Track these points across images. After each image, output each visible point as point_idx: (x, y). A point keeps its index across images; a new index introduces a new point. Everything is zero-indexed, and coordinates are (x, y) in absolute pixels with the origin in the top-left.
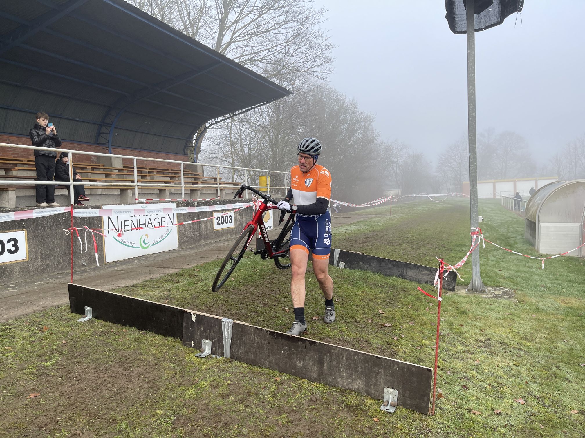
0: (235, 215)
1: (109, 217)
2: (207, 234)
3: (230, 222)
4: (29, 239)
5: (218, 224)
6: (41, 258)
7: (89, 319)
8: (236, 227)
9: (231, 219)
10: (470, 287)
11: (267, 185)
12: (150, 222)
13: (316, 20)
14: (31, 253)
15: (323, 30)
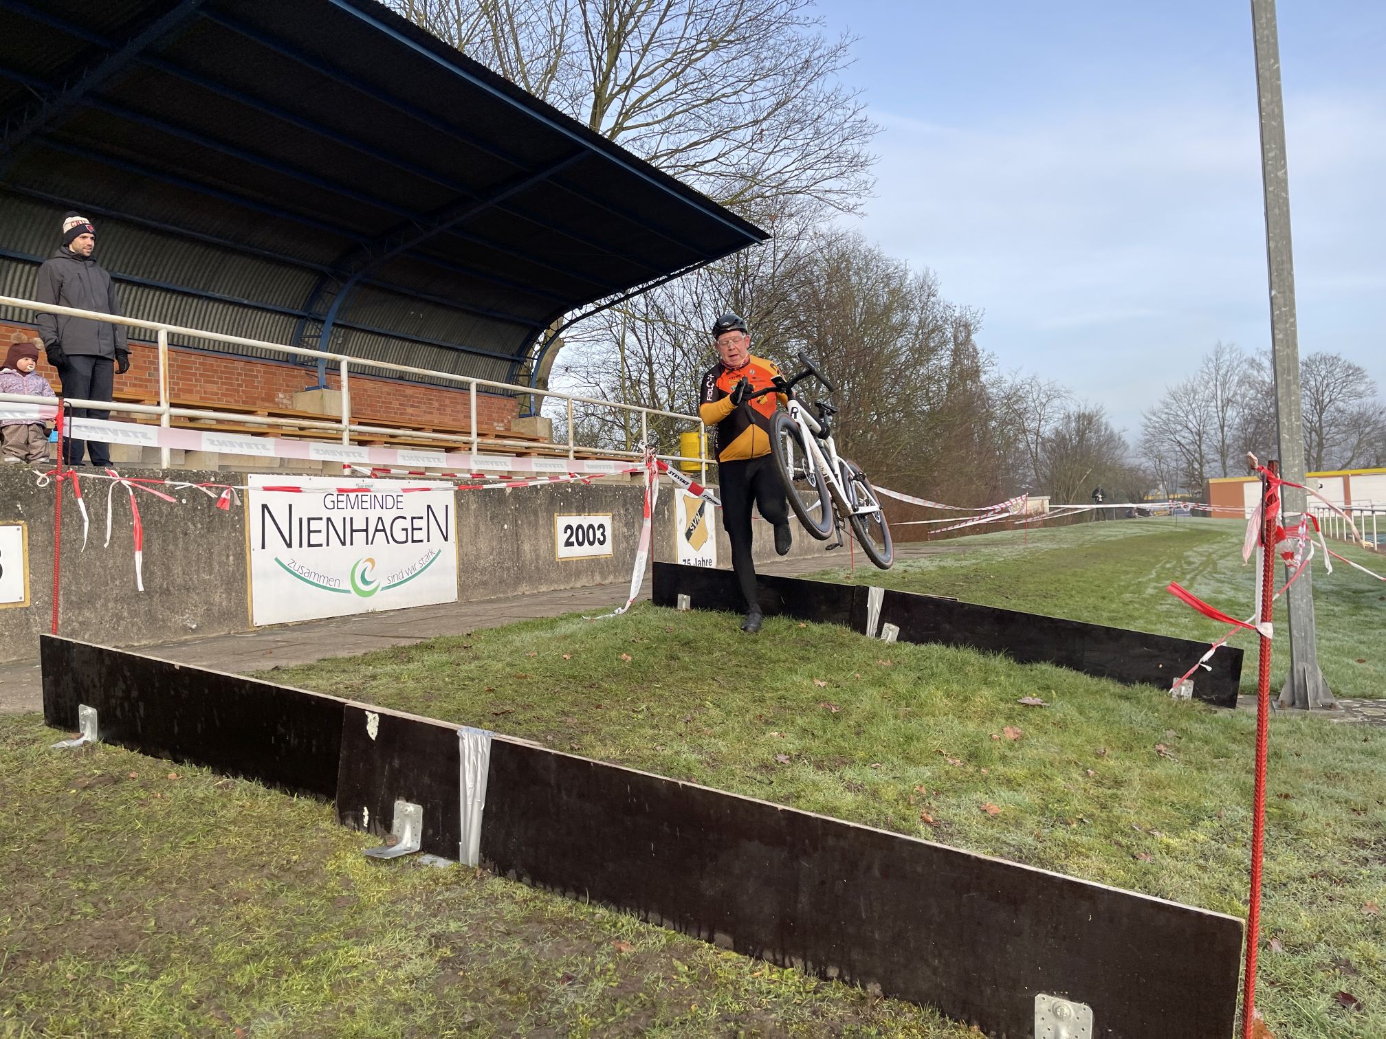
0: (613, 523)
1: (264, 507)
2: (537, 568)
3: (602, 543)
4: (32, 548)
5: (568, 544)
6: (67, 601)
7: (86, 743)
8: (616, 557)
9: (603, 534)
10: (1285, 694)
11: (700, 454)
12: (380, 527)
13: (828, 64)
14: (39, 587)
15: (847, 91)
